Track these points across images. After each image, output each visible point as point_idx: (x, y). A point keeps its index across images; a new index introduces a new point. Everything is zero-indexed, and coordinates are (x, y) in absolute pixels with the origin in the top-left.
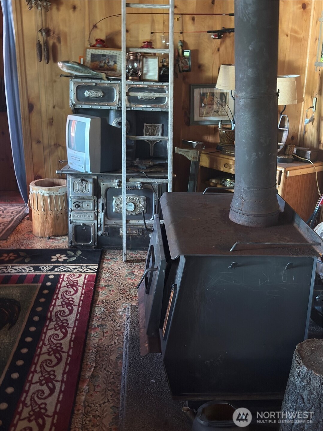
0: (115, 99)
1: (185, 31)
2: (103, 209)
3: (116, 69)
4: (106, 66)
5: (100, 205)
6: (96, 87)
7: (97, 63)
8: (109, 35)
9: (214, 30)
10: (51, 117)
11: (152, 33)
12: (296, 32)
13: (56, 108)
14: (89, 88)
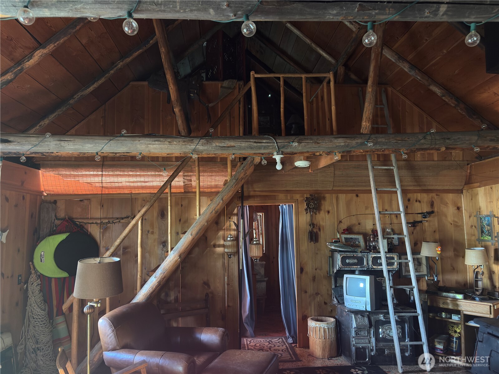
0: (365, 264)
1: (392, 223)
2: (374, 336)
3: (361, 246)
4: (354, 245)
5: (372, 332)
6: (353, 257)
7: (349, 243)
8: (349, 226)
9: (409, 222)
10: (314, 276)
11: (374, 225)
12: (457, 222)
13: (317, 270)
14: (349, 258)
